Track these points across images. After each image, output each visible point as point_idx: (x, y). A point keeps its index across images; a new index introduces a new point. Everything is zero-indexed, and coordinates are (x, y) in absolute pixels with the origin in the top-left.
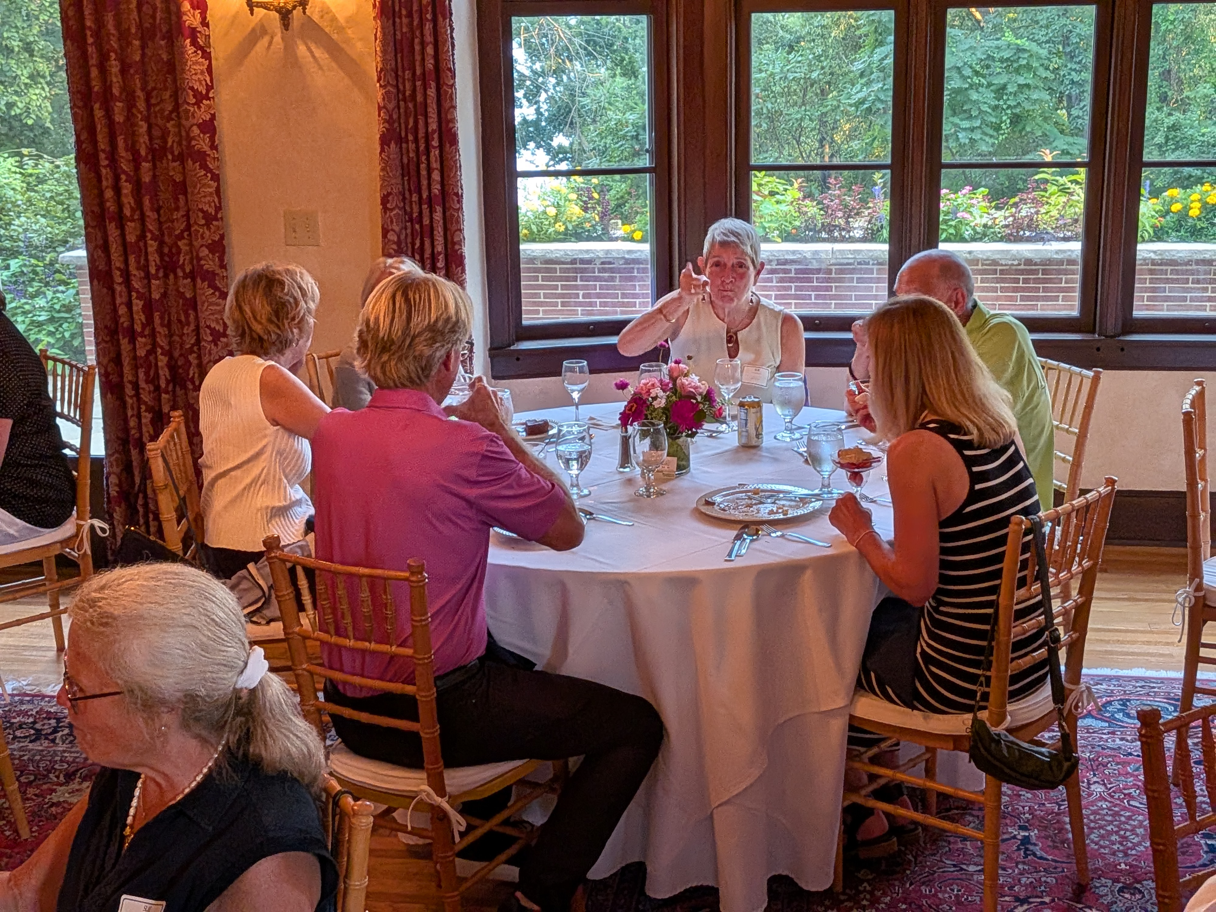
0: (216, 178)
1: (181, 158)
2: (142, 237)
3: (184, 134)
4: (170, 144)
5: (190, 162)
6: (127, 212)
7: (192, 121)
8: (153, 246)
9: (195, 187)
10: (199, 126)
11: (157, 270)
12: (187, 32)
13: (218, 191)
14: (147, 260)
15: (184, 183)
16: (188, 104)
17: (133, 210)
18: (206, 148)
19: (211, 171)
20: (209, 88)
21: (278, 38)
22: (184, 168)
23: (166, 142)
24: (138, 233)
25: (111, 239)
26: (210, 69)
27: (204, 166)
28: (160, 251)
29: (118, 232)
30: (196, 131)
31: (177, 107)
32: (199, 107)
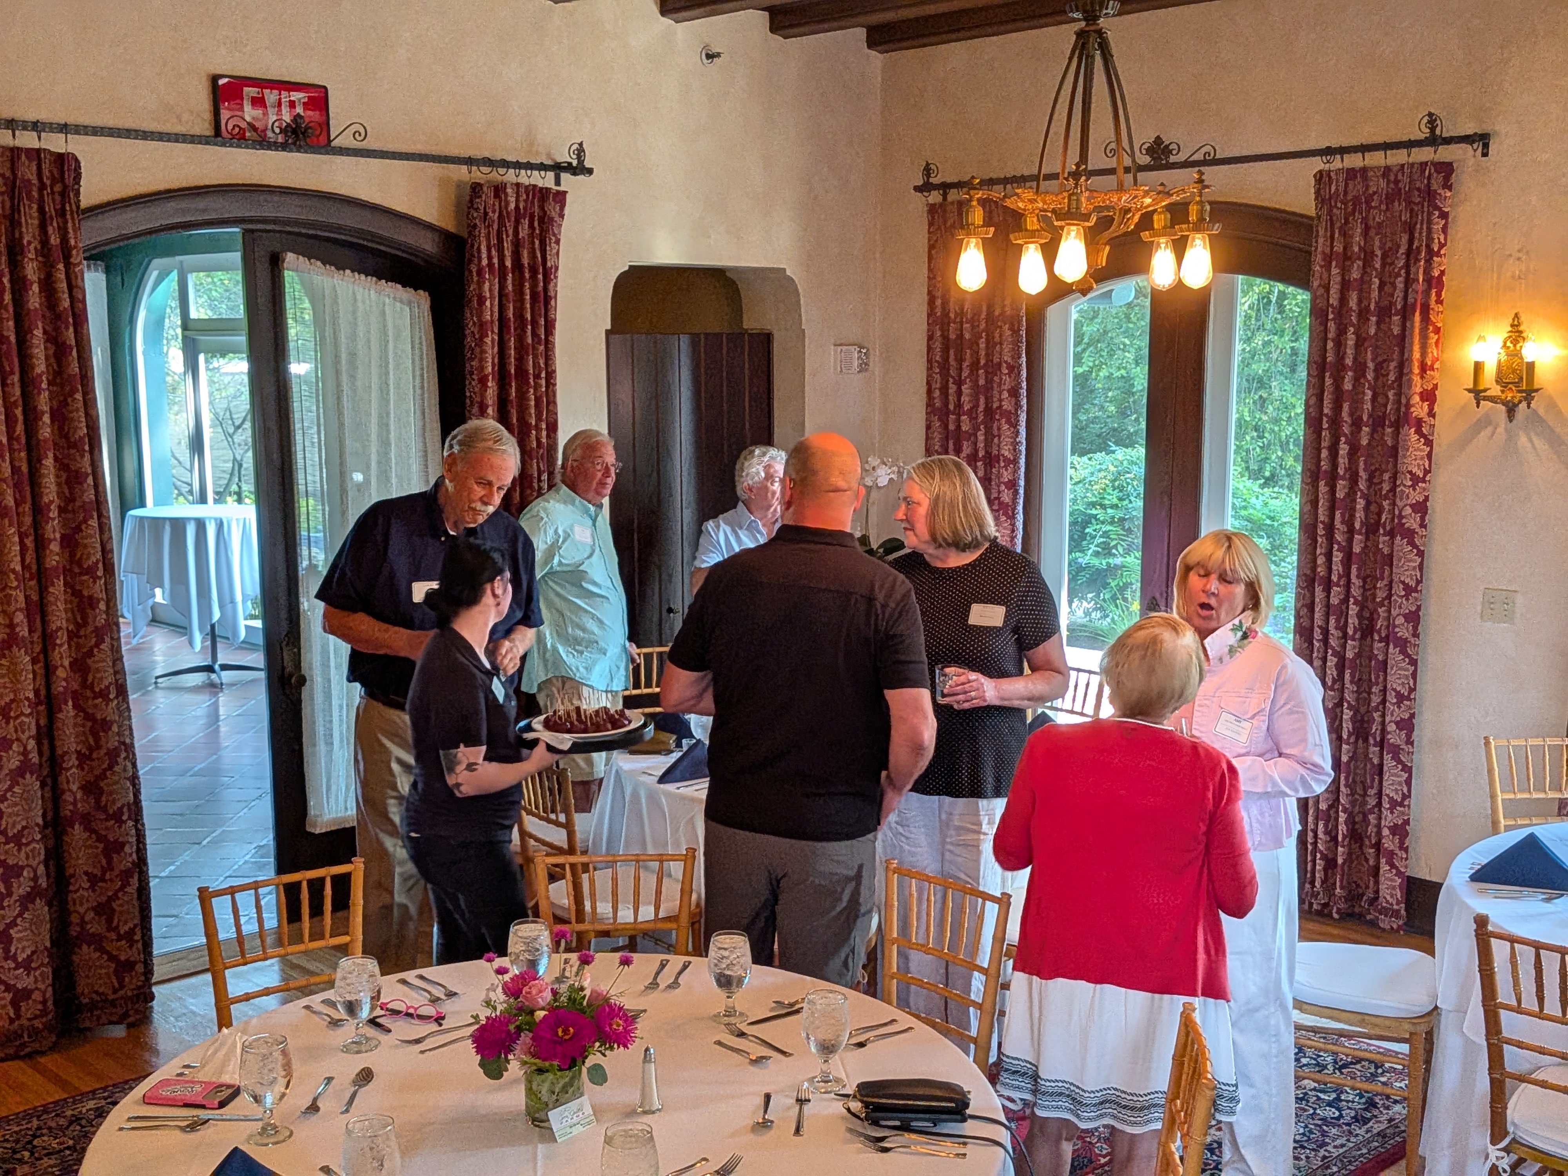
0: (1421, 554)
1: (1391, 534)
2: (1345, 601)
3: (1397, 512)
4: (1383, 520)
5: (1399, 538)
6: (1334, 578)
7: (1405, 501)
8: (1353, 610)
9: (1400, 560)
10: (1412, 506)
11: (1355, 632)
12: (1413, 422)
13: (1421, 567)
14: (1346, 621)
15: (1391, 556)
16: (1405, 486)
17: (1340, 577)
18: (1415, 526)
19: (1417, 547)
20: (1427, 472)
21: (1501, 430)
22: (1393, 543)
23: (1380, 518)
24: (1342, 597)
25: (1317, 600)
26: (1429, 456)
27: (1412, 543)
28: (1359, 615)
29: (1324, 595)
30: (1408, 510)
31: (1393, 489)
32: (1414, 489)
